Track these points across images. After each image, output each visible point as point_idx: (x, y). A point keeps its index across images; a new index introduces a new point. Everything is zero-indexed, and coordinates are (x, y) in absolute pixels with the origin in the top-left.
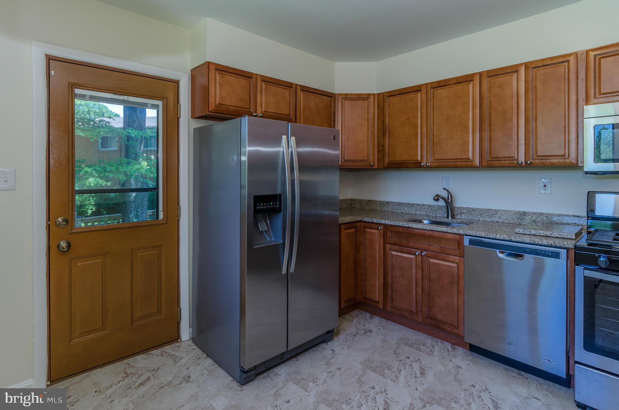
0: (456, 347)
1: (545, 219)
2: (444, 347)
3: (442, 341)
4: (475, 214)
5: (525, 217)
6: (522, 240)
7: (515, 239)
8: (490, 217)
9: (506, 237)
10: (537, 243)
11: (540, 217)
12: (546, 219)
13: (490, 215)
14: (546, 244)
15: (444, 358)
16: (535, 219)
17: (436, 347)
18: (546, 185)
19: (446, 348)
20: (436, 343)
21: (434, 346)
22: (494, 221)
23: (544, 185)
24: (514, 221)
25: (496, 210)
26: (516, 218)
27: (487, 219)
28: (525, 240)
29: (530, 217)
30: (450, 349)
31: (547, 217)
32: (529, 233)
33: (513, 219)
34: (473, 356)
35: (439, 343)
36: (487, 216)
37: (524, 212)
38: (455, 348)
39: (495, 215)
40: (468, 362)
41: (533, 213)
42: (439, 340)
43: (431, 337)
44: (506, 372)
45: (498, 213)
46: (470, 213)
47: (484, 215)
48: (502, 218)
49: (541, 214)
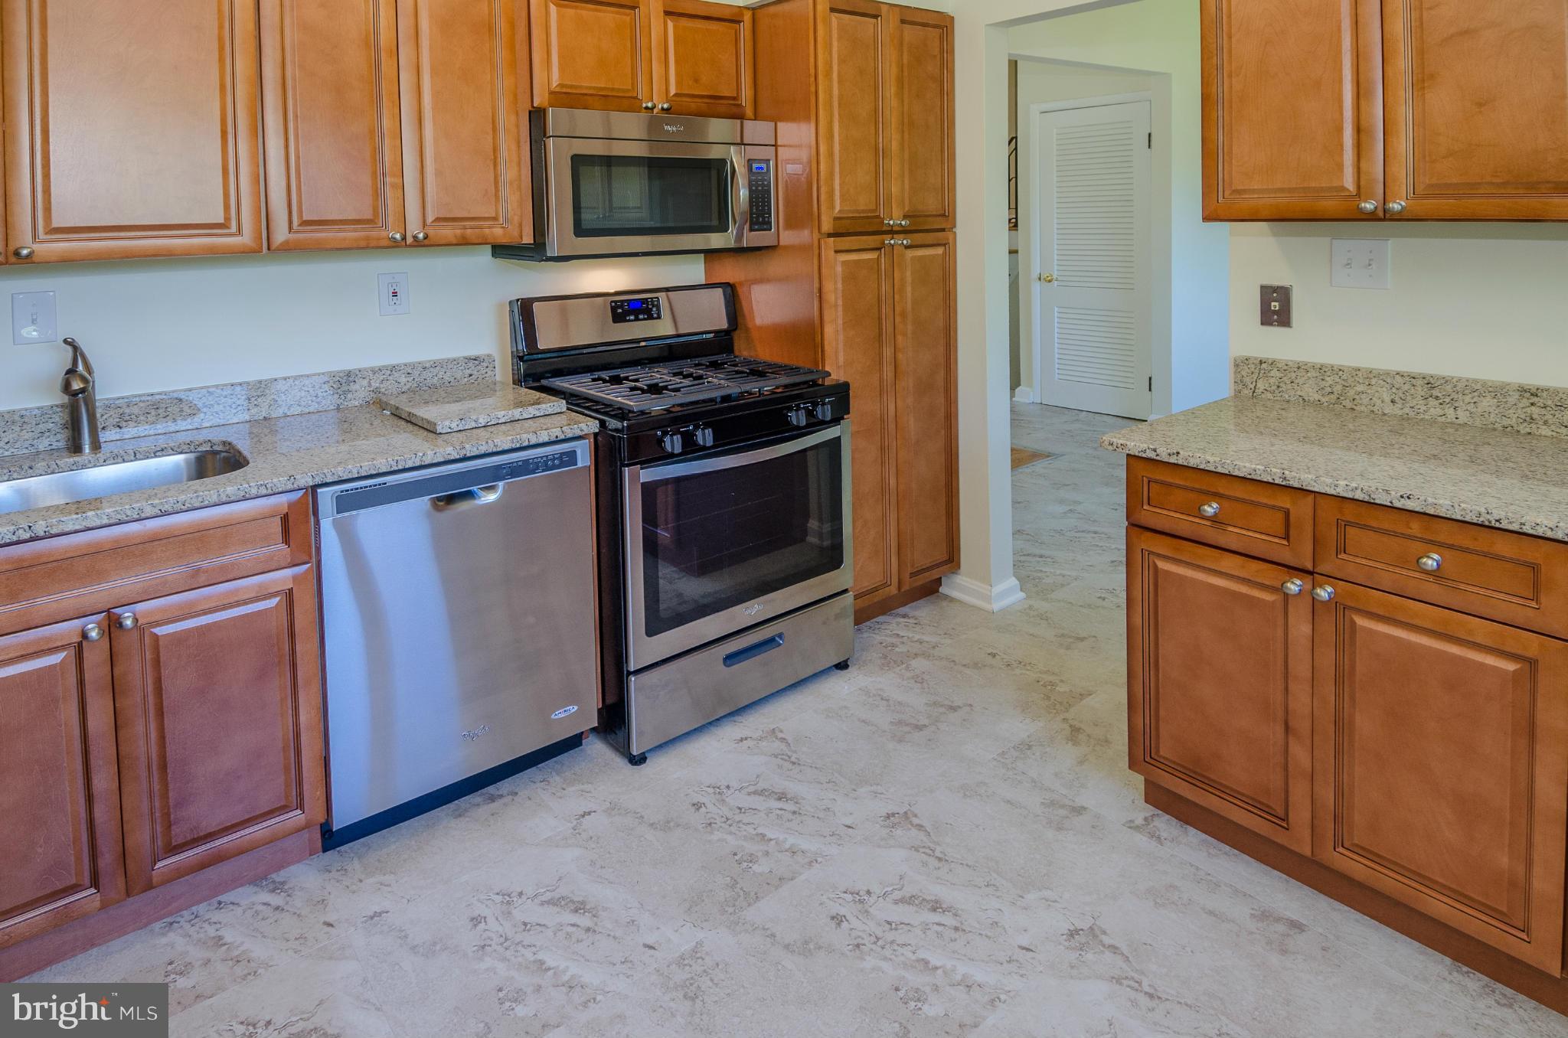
0: (277, 877)
1: (403, 380)
2: (249, 913)
3: (215, 901)
4: (182, 411)
5: (353, 387)
6: (492, 446)
7: (475, 449)
8: (240, 408)
9: (453, 453)
10: (526, 444)
11: (391, 378)
12: (408, 379)
13: (238, 402)
14: (546, 439)
15: (301, 938)
16: (378, 385)
17: (229, 936)
18: (396, 293)
19: (261, 908)
20: (206, 925)
21: (219, 941)
22: (256, 418)
23: (393, 293)
24: (318, 403)
25: (260, 382)
26: (325, 394)
27: (229, 417)
28: (499, 444)
29: (365, 383)
30: (276, 900)
31: (409, 374)
32: (474, 425)
33: (318, 400)
34: (352, 855)
35: (216, 916)
36: (228, 408)
37: (349, 374)
38: (283, 883)
39: (259, 400)
40: (371, 880)
41: (374, 371)
42: (201, 908)
43: (157, 926)
44: (467, 819)
45: (267, 391)
46: (160, 411)
47: (217, 408)
48: (281, 403)
49: (393, 368)
